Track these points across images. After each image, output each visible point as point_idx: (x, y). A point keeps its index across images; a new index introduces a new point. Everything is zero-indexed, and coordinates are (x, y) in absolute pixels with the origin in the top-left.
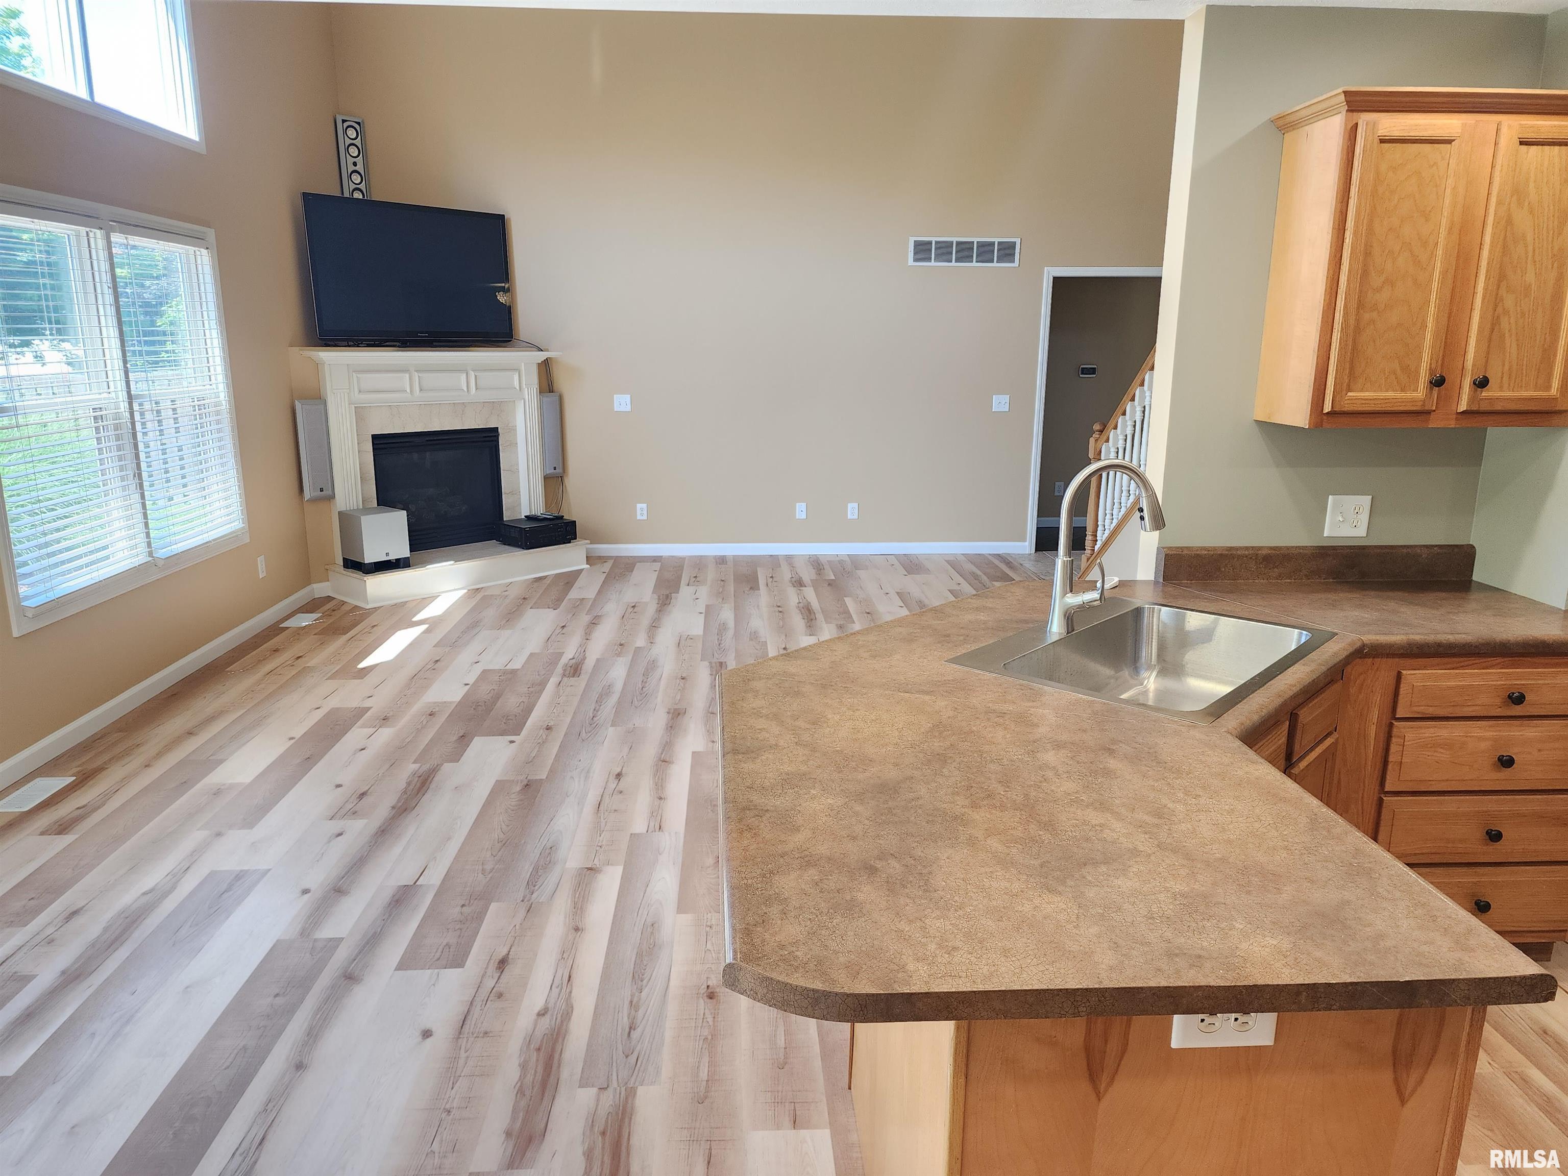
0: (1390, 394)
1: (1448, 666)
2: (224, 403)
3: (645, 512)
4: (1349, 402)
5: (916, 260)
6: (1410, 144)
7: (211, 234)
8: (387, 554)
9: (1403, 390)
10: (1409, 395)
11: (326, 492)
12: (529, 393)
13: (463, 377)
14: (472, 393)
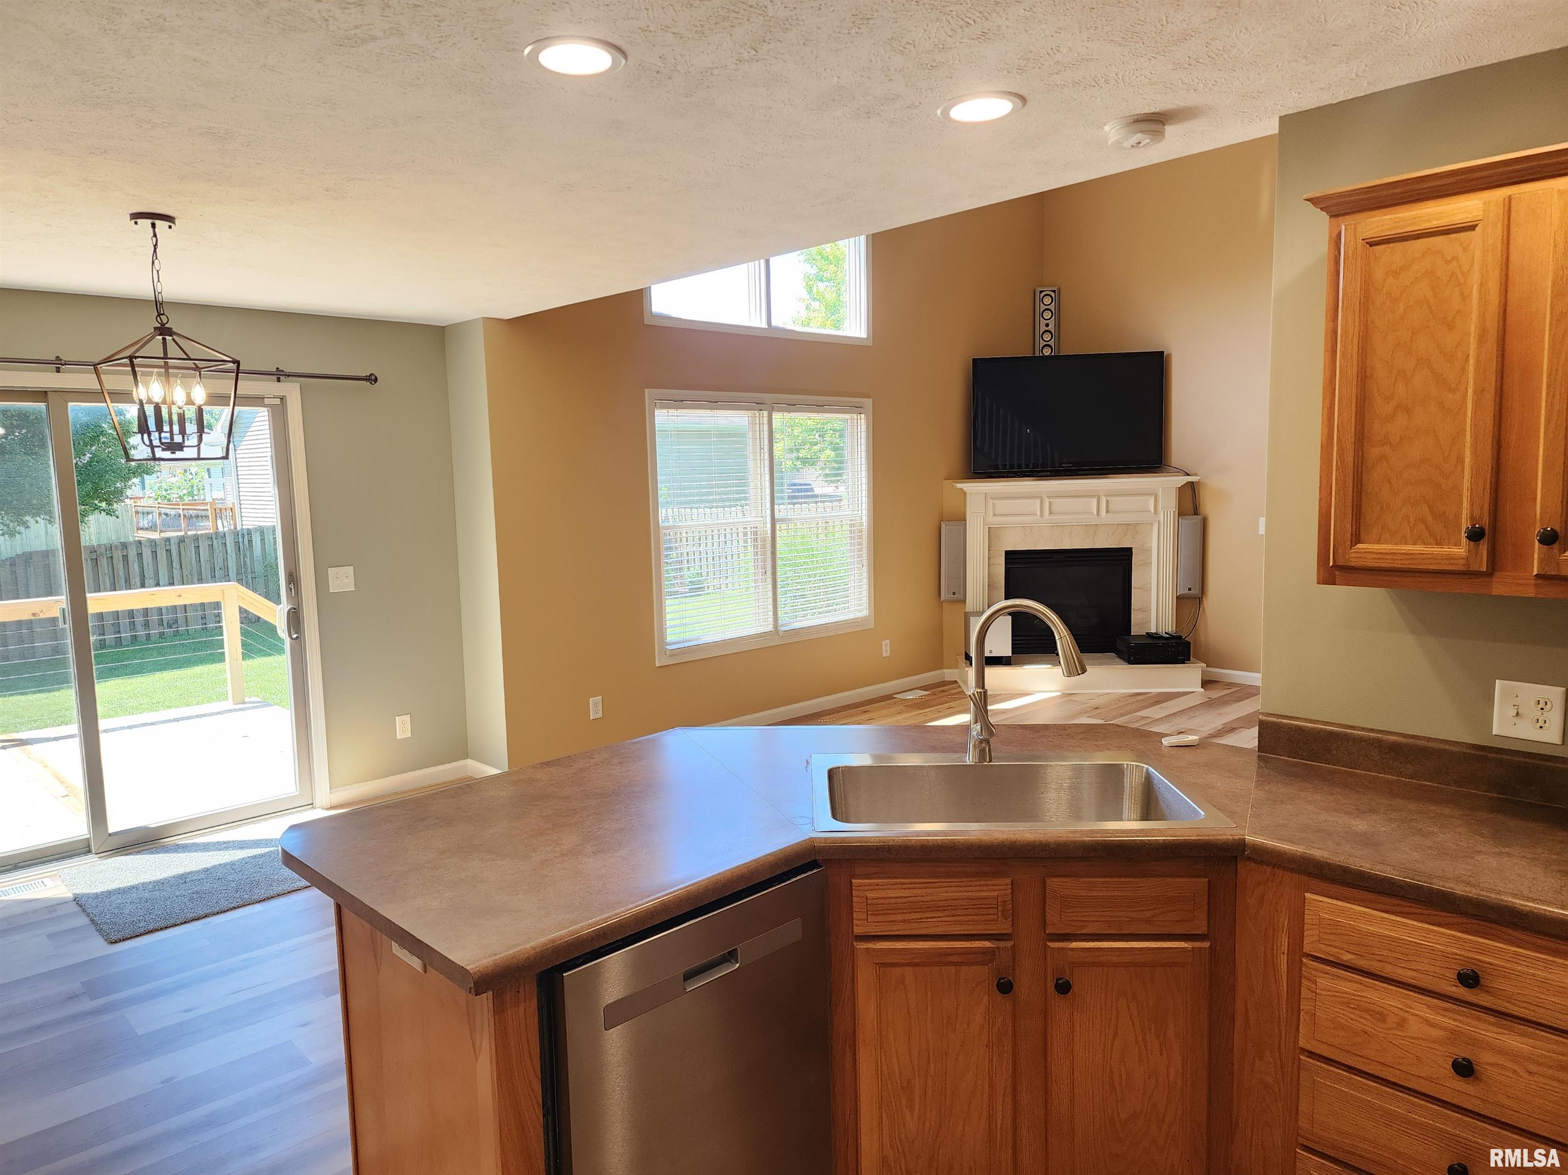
0: (1418, 548)
1: (1379, 907)
2: (865, 524)
4: (1356, 555)
6: (1412, 242)
7: (868, 403)
8: (998, 652)
9: (1439, 543)
10: (1445, 550)
11: (958, 596)
12: (1166, 516)
13: (1094, 502)
14: (1102, 516)
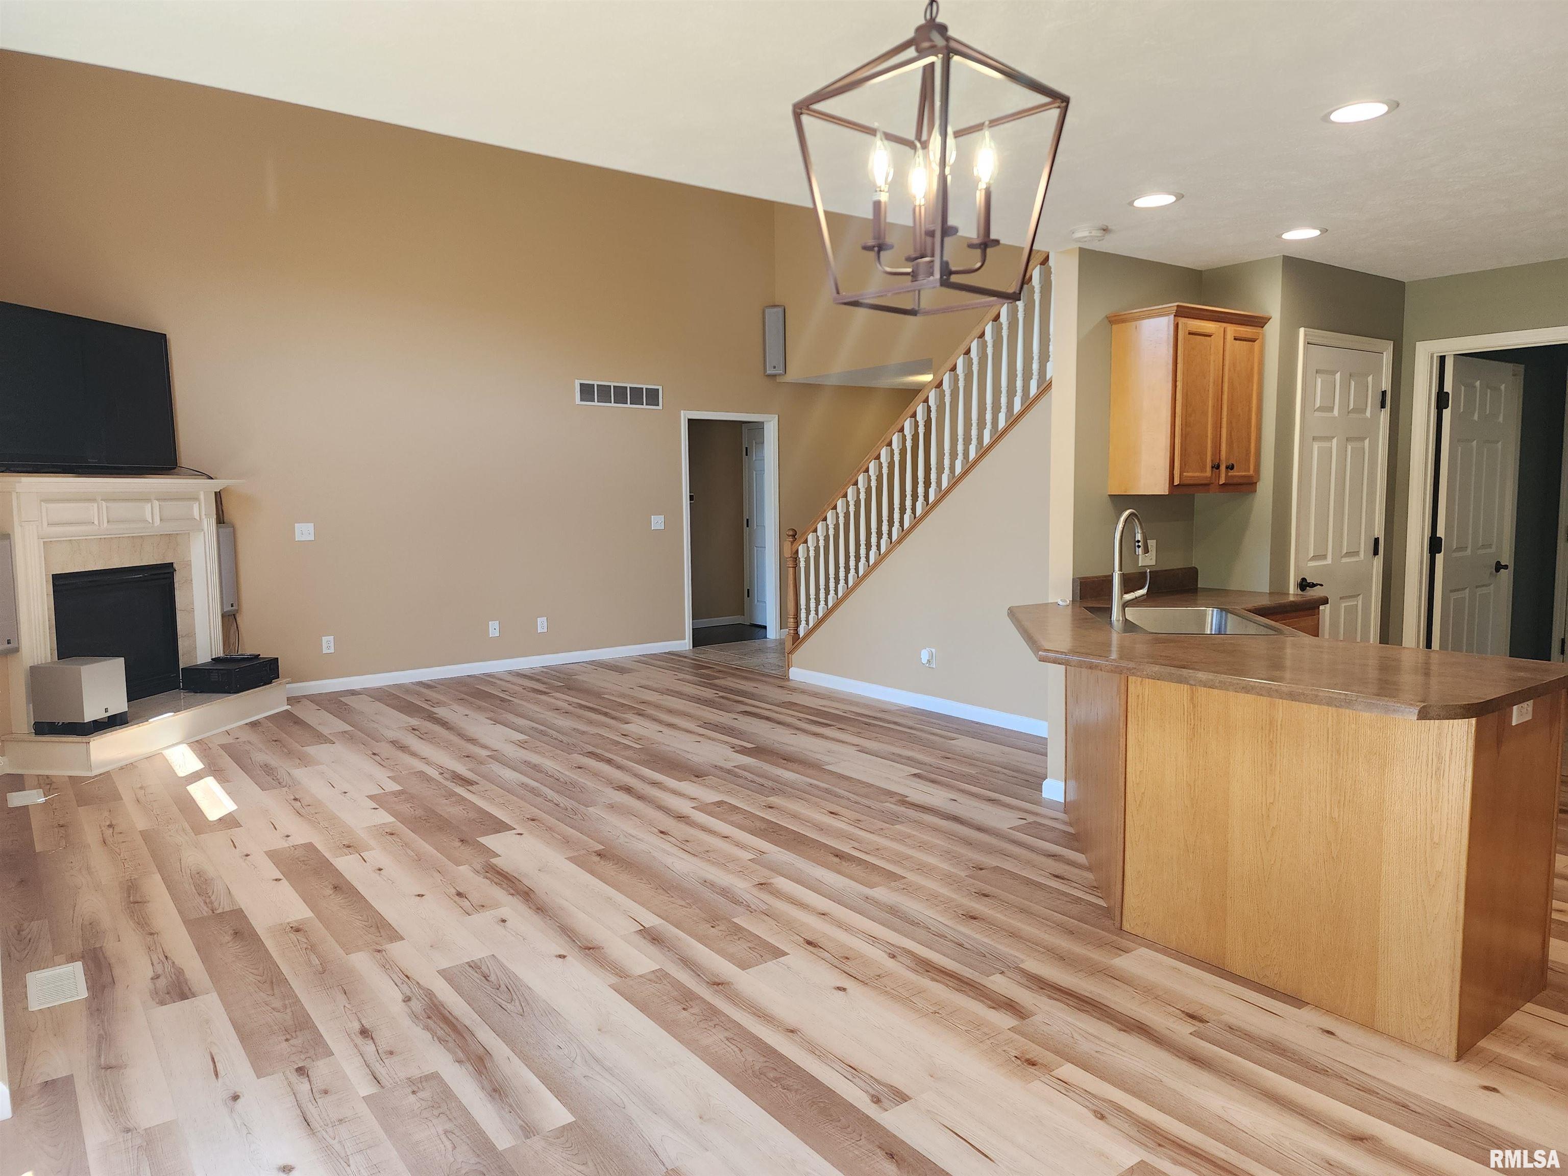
3: (332, 645)
4: (1184, 478)
5: (582, 400)
6: (1198, 336)
8: (106, 710)
11: (10, 644)
12: (209, 524)
13: (148, 507)
14: (156, 525)
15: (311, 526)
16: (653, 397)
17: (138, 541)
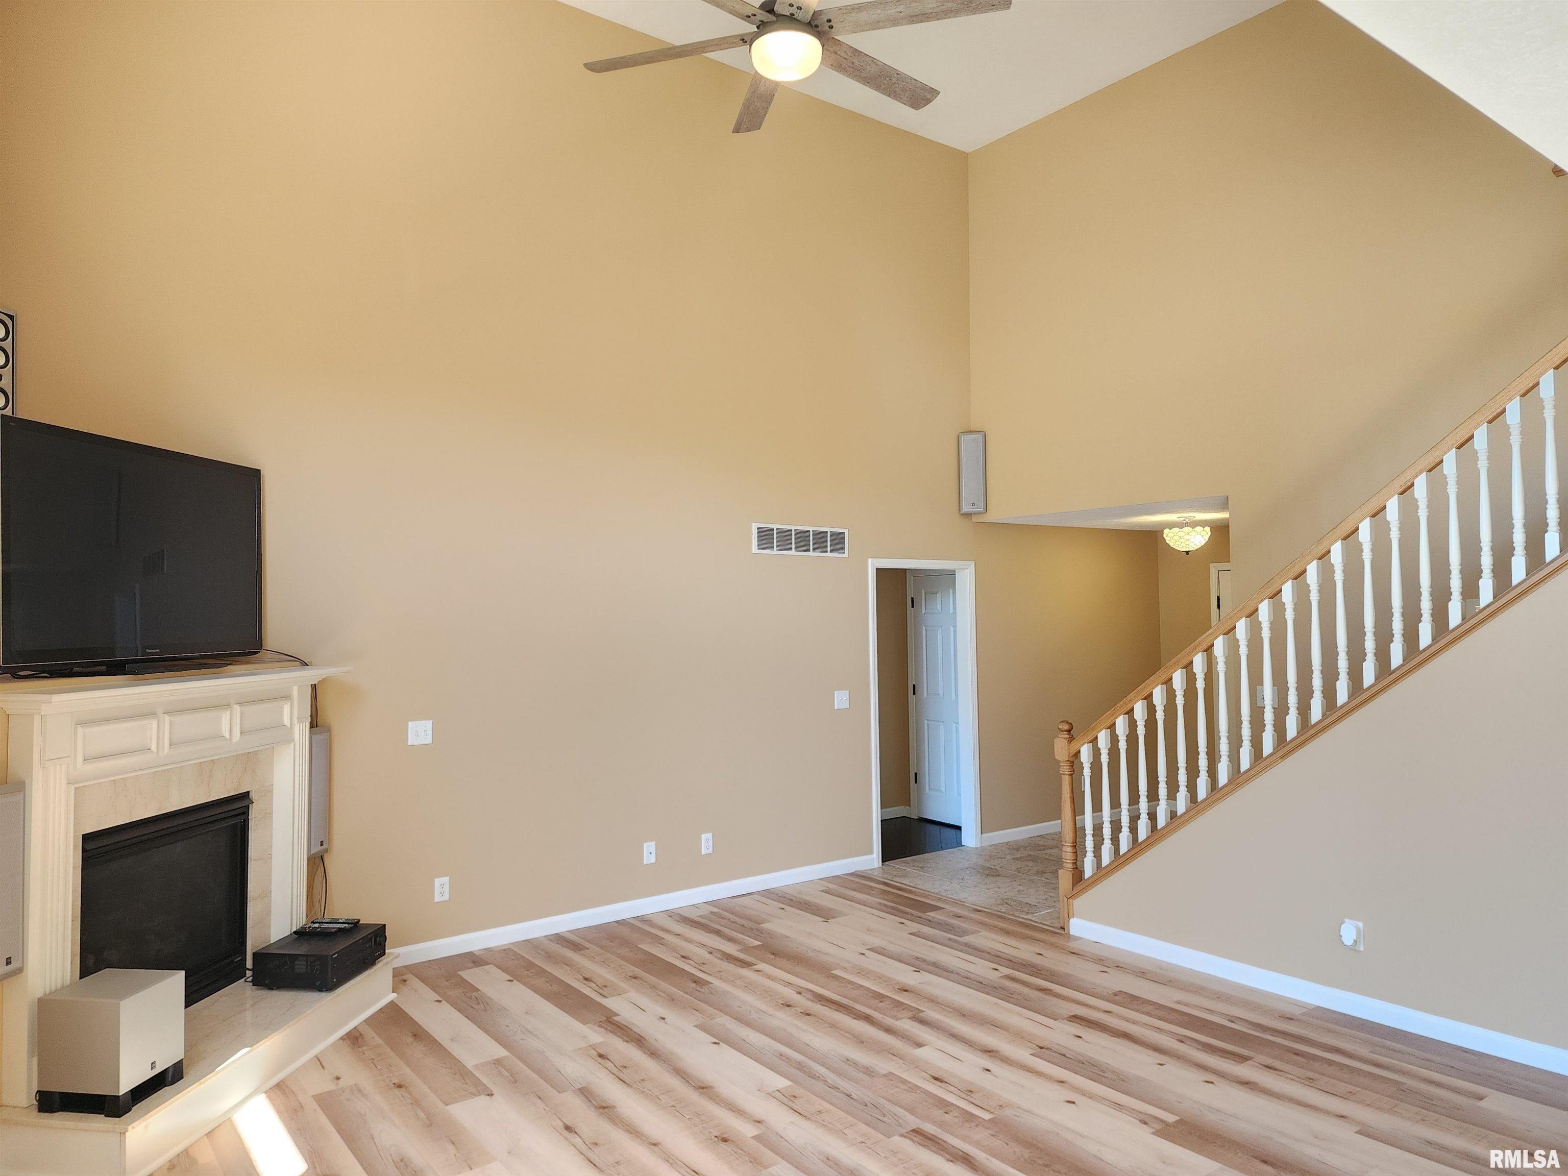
3: (447, 889)
5: (759, 547)
8: (153, 1065)
12: (301, 731)
13: (225, 716)
14: (234, 741)
15: (428, 725)
16: (838, 541)
17: (205, 769)
